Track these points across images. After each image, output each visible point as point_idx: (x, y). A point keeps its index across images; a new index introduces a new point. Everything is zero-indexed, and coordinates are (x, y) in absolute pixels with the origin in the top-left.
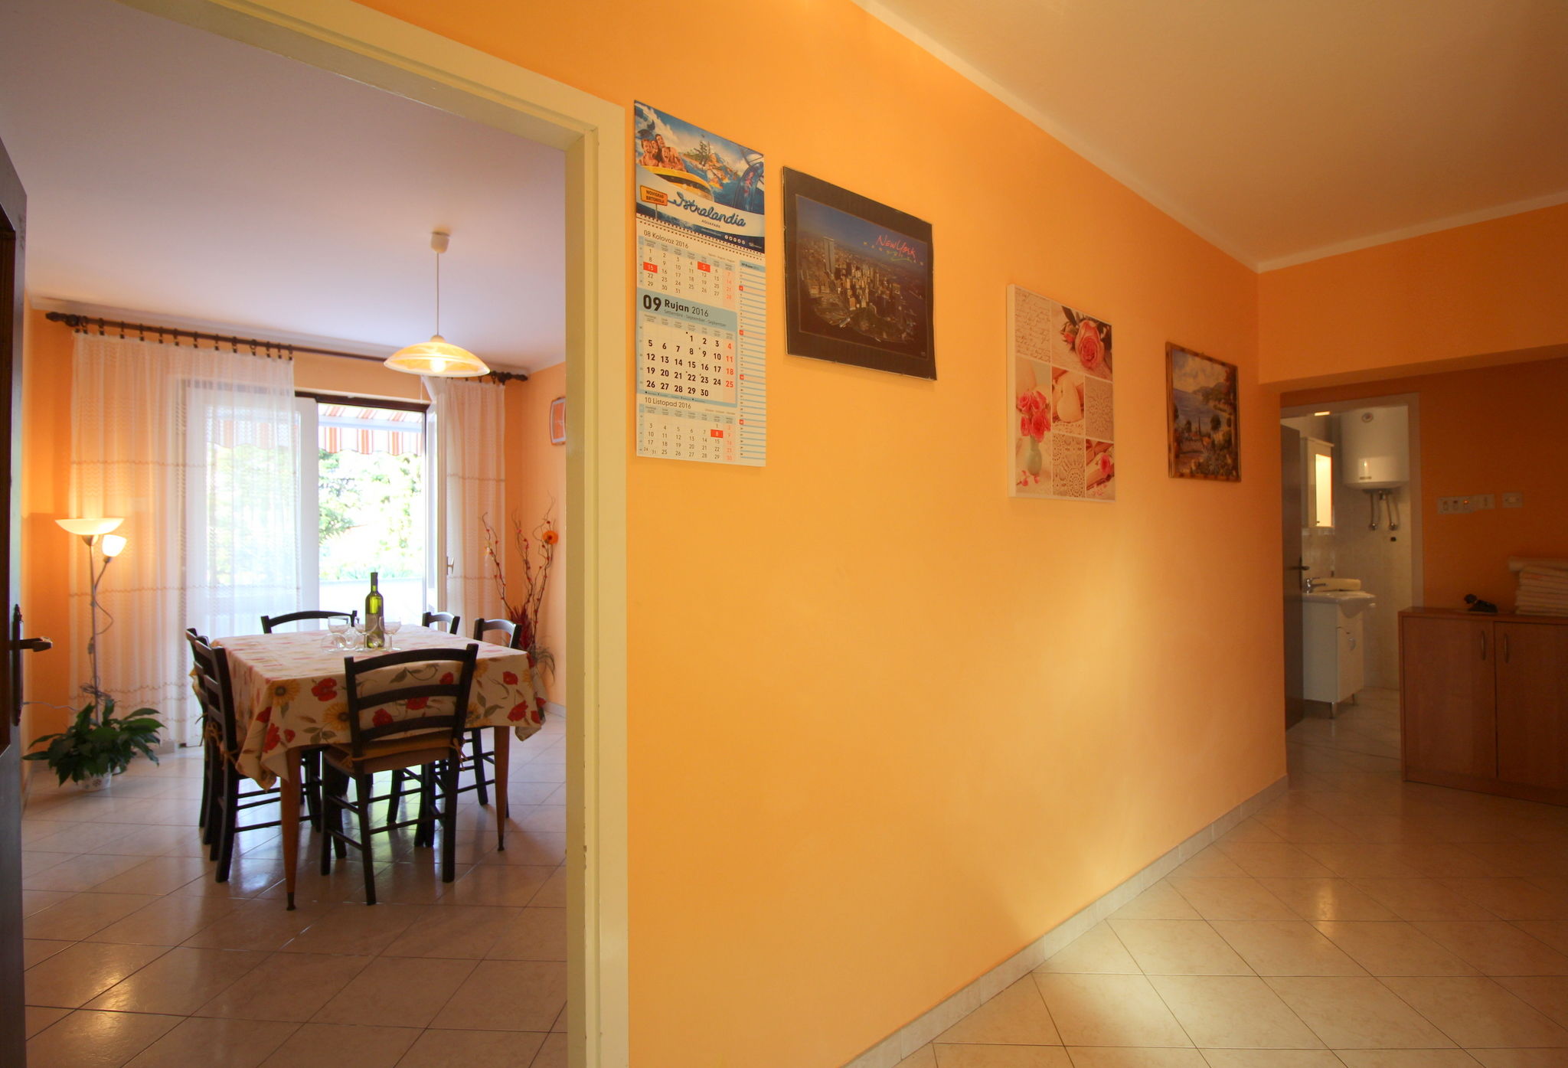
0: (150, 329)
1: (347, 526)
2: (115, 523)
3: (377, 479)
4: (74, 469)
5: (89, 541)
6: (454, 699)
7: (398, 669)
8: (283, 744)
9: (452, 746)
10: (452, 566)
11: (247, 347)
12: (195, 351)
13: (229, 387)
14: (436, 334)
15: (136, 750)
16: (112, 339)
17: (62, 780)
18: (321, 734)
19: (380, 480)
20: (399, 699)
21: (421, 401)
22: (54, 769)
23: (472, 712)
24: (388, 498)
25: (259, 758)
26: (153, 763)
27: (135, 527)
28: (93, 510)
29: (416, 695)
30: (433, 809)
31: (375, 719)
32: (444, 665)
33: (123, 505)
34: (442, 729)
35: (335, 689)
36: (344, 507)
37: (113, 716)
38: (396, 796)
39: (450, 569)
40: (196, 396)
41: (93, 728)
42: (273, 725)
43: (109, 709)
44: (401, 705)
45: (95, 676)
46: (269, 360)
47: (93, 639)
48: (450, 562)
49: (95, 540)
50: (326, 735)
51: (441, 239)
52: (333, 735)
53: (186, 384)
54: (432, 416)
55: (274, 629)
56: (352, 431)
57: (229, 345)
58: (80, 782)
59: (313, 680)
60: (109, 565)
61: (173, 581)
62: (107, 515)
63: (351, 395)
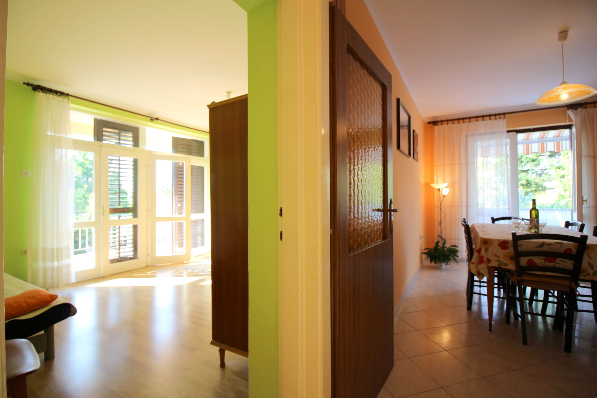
0: (455, 120)
1: (544, 189)
2: (446, 184)
3: (558, 168)
4: (435, 168)
5: (439, 190)
6: (573, 262)
7: (539, 242)
8: (485, 263)
9: (571, 286)
10: (586, 201)
11: (488, 118)
12: (470, 124)
13: (481, 134)
14: (563, 81)
15: (451, 258)
16: (445, 126)
17: (431, 262)
18: (502, 264)
19: (560, 168)
20: (541, 256)
21: (568, 123)
22: (429, 258)
23: (584, 271)
24: (563, 176)
25: (477, 267)
26: (456, 264)
27: (452, 186)
28: (440, 180)
29: (551, 255)
30: (562, 314)
31: (528, 263)
32: (566, 243)
33: (448, 179)
34: (565, 275)
35: (508, 245)
36: (543, 181)
37: (445, 246)
38: (545, 302)
39: (584, 202)
40: (470, 139)
41: (439, 248)
42: (482, 255)
43: (444, 244)
44: (542, 259)
45: (441, 233)
46: (496, 120)
47: (441, 221)
48: (585, 199)
49: (440, 190)
50: (505, 264)
51: (563, 34)
52: (507, 265)
53: (467, 136)
54: (574, 129)
55: (496, 222)
56: (537, 144)
57: (481, 118)
58: (436, 264)
59: (499, 240)
60: (445, 197)
61: (464, 204)
62: (444, 182)
63: (532, 127)
